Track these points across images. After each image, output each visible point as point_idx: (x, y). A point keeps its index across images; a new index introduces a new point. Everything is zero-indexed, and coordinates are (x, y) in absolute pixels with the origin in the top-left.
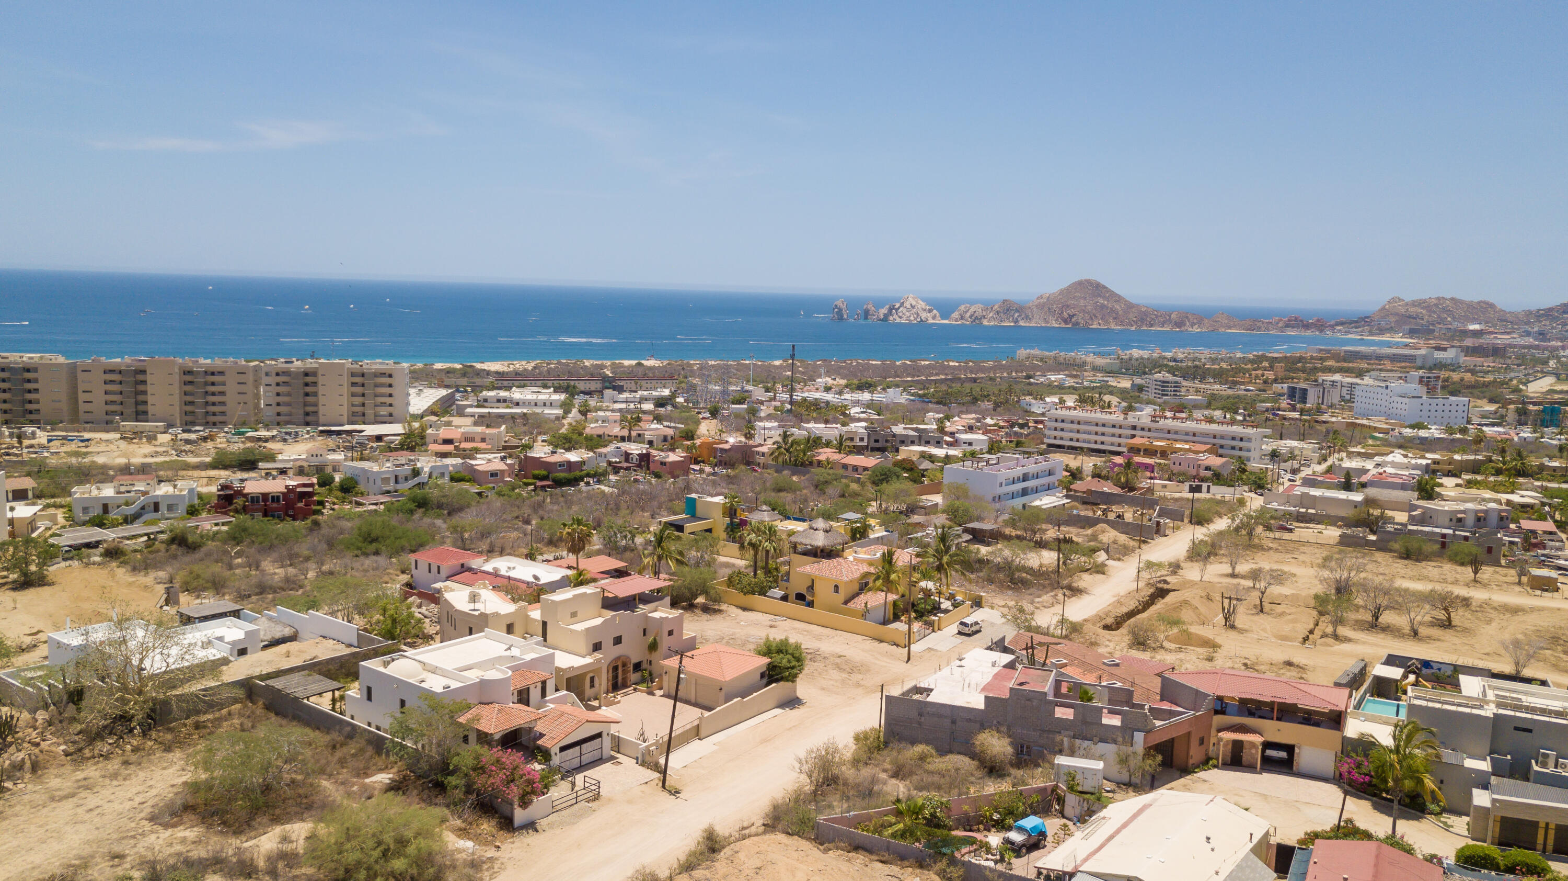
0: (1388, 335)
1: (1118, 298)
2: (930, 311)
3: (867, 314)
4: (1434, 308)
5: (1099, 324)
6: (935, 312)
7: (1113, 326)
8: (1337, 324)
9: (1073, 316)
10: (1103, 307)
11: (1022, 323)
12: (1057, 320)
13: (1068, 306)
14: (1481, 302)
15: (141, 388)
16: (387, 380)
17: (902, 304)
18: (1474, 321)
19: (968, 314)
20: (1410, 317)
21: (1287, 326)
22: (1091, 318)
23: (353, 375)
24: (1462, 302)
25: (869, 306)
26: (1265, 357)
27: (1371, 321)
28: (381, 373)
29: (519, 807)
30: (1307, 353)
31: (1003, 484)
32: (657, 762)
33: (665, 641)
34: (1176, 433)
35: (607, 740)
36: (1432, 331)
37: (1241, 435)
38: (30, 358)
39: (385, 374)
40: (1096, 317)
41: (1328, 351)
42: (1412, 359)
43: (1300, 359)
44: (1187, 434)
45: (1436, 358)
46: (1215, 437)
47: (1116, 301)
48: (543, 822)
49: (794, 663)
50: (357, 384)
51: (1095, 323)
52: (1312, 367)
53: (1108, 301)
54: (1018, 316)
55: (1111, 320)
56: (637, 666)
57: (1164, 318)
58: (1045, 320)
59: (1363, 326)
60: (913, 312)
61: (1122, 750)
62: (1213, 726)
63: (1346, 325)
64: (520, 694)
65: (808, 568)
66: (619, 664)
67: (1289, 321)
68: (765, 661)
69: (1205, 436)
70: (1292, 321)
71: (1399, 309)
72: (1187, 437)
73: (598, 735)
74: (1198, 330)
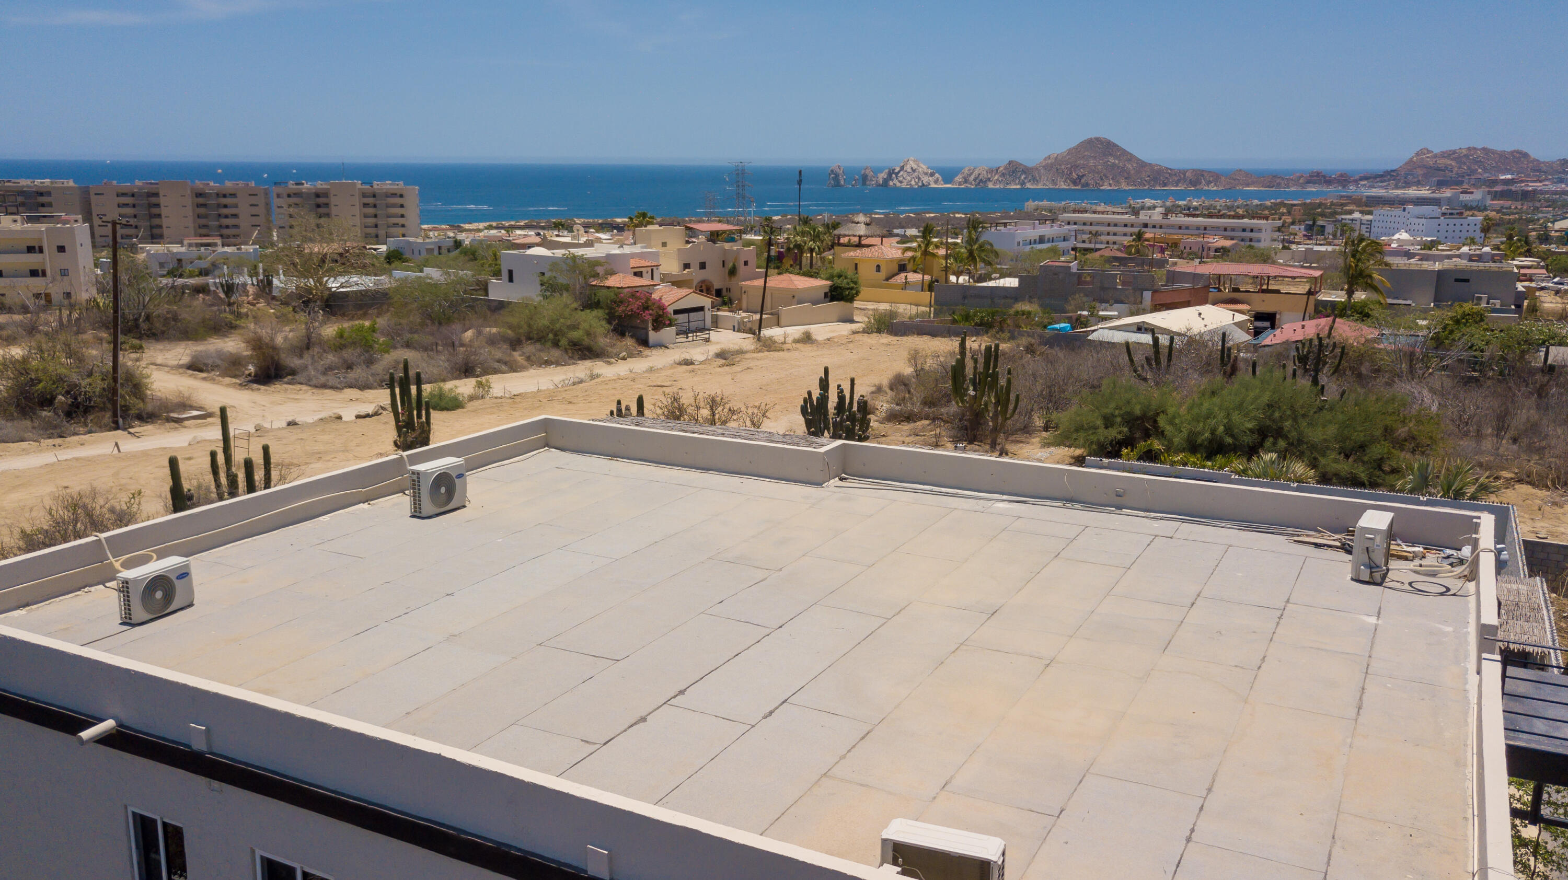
0: (1415, 188)
1: (1131, 158)
2: (932, 175)
3: (865, 178)
4: (1464, 159)
5: (1110, 185)
6: (937, 175)
7: (1124, 186)
8: (1362, 179)
9: (1084, 175)
10: (1114, 165)
11: (1029, 186)
12: (1064, 182)
13: (1077, 166)
14: (1514, 151)
15: (155, 211)
16: (398, 201)
17: (902, 168)
18: (1507, 171)
19: (973, 177)
20: (1439, 169)
21: (1308, 182)
22: (1102, 179)
23: (364, 195)
24: (1493, 152)
25: (867, 172)
26: (1282, 204)
27: (1398, 175)
28: (392, 194)
29: (653, 329)
30: (1326, 199)
31: (1021, 244)
32: (751, 329)
33: (742, 269)
34: (1187, 228)
35: (708, 314)
36: (1460, 183)
37: (1252, 226)
38: (42, 183)
39: (396, 194)
40: (1107, 177)
41: (1349, 197)
42: (1436, 202)
43: (1320, 205)
44: (1198, 228)
45: (1462, 201)
46: (1225, 230)
47: (1129, 160)
48: (671, 345)
49: (852, 285)
50: (368, 204)
51: (1106, 184)
52: (1332, 211)
53: (1119, 160)
54: (1025, 178)
55: (1122, 180)
56: (719, 293)
57: (1179, 176)
58: (1054, 182)
59: (1389, 180)
60: (914, 176)
61: (1133, 308)
62: (1210, 300)
63: (1371, 180)
64: (636, 274)
65: (852, 253)
66: (704, 288)
67: (1310, 176)
68: (828, 283)
69: (1216, 228)
70: (1313, 176)
71: (1427, 161)
72: (1197, 232)
73: (701, 309)
74: (1215, 188)
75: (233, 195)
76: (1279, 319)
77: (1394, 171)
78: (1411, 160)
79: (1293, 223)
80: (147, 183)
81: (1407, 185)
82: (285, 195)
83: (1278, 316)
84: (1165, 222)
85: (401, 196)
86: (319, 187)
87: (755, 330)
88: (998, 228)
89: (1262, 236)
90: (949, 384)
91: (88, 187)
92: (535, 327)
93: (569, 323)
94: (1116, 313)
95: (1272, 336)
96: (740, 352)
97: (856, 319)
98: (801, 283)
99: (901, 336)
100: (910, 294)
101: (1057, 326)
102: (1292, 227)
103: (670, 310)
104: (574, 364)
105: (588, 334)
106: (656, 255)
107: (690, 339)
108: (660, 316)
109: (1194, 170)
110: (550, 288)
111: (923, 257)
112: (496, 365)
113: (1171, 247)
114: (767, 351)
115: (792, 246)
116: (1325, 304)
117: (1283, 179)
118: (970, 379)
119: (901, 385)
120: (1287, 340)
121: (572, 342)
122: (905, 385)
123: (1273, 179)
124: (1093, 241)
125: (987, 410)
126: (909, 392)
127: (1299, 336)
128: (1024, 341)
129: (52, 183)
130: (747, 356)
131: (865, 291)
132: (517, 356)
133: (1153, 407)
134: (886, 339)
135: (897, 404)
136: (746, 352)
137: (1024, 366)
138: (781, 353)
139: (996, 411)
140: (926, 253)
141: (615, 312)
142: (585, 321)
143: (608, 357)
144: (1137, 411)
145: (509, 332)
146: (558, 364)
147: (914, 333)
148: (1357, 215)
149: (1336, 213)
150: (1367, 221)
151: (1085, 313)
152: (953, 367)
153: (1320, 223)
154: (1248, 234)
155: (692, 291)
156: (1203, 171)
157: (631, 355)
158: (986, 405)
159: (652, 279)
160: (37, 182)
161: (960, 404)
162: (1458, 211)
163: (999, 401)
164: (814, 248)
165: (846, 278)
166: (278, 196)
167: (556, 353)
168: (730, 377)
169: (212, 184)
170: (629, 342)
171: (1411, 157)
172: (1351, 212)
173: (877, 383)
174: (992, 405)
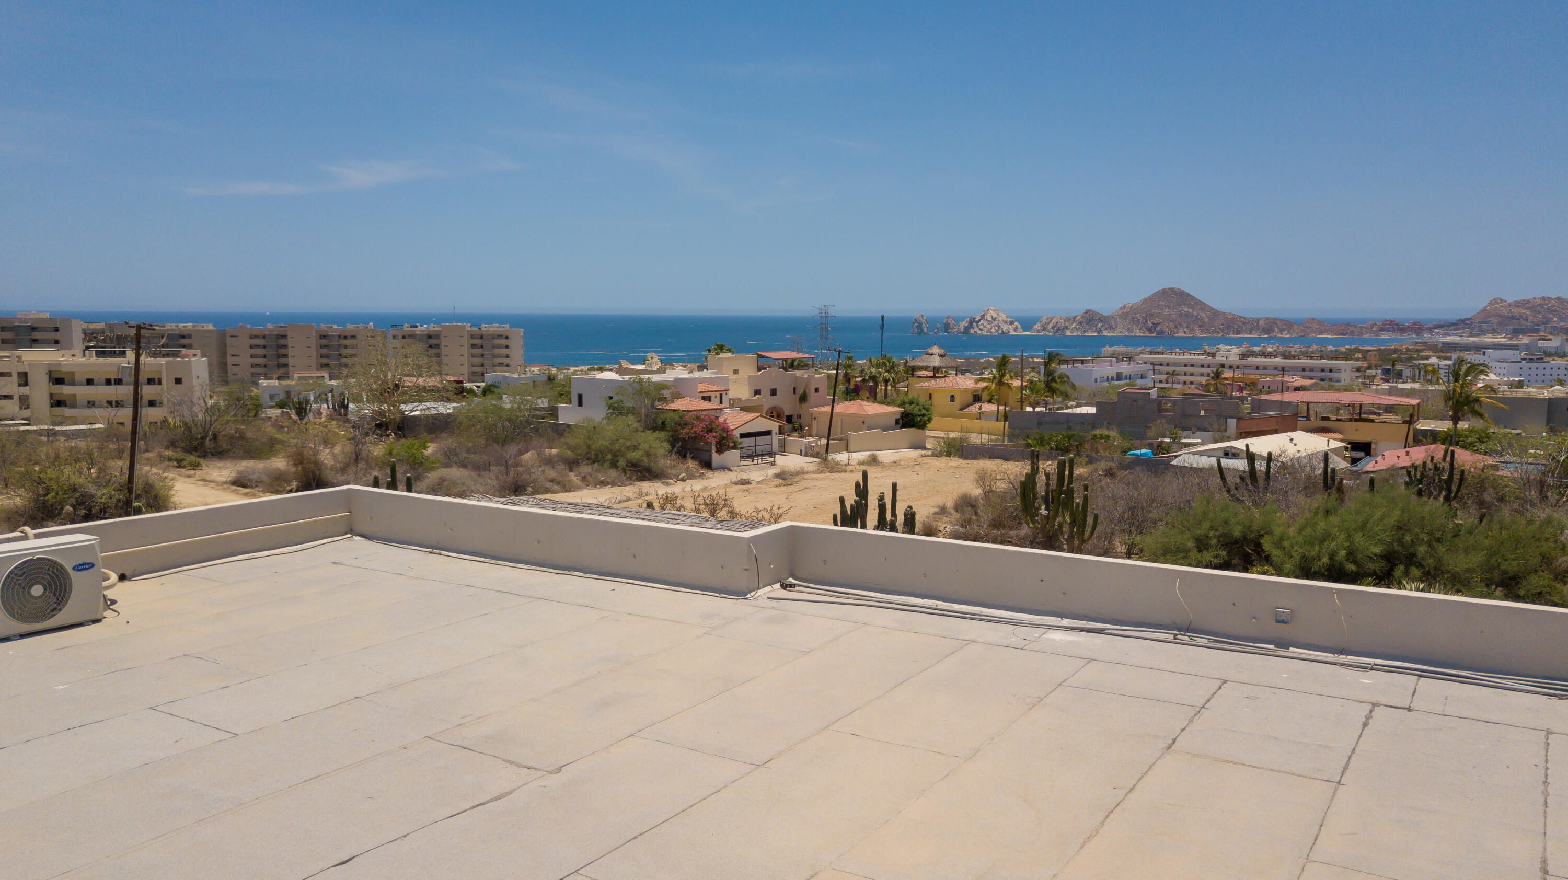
0: (1491, 335)
1: (1203, 307)
2: (1011, 323)
3: (947, 327)
4: (1538, 309)
5: (1185, 333)
6: (1016, 323)
7: (1198, 334)
8: (1436, 327)
9: (1159, 323)
10: (1187, 315)
11: (1105, 333)
12: (1140, 329)
13: (1152, 315)
15: (282, 351)
16: (503, 342)
17: (983, 317)
19: (1051, 325)
20: (1514, 318)
21: (1382, 330)
22: (1176, 327)
23: (473, 337)
25: (949, 320)
26: (1358, 350)
27: (1472, 323)
28: (498, 336)
29: (716, 452)
30: (1402, 346)
31: (1098, 380)
32: (818, 453)
33: (812, 396)
34: (1265, 368)
35: (776, 438)
36: (1537, 331)
37: (1331, 367)
38: (184, 327)
39: (502, 336)
40: (1181, 325)
41: (1423, 343)
42: (1515, 347)
43: (1395, 351)
44: (1276, 369)
45: (1540, 348)
46: (1304, 370)
47: (1202, 309)
48: (735, 468)
49: (924, 412)
50: (475, 345)
51: (1180, 331)
52: (1409, 357)
53: (1193, 309)
54: (1101, 326)
55: (1197, 328)
56: (789, 419)
57: (1252, 324)
58: (1129, 330)
59: (1464, 328)
60: (994, 324)
61: (1217, 436)
62: (1298, 427)
63: (1446, 328)
64: (704, 398)
65: (926, 384)
66: (775, 413)
67: (1383, 324)
68: (900, 409)
69: (1294, 369)
70: (1387, 324)
71: (1502, 311)
72: (1276, 372)
73: (768, 433)
74: (1288, 336)
75: (354, 337)
76: (1375, 449)
77: (1468, 319)
78: (1484, 310)
79: (1369, 368)
80: (278, 326)
81: (1482, 333)
82: (400, 337)
83: (1373, 446)
84: (1243, 362)
85: (507, 338)
86: (431, 329)
87: (822, 455)
88: (1075, 365)
89: (1342, 376)
90: (1018, 502)
91: (224, 330)
92: (593, 447)
93: (629, 444)
94: (1199, 441)
95: (1374, 462)
96: (802, 472)
97: (928, 446)
98: (871, 408)
99: (972, 459)
100: (985, 423)
101: (1138, 452)
102: (1368, 371)
103: (737, 433)
104: (631, 484)
105: (648, 455)
106: (726, 380)
107: (756, 462)
108: (724, 438)
109: (1267, 319)
110: (616, 409)
111: (998, 387)
112: (548, 485)
113: (1249, 386)
114: (829, 472)
115: (867, 378)
116: (1425, 433)
117: (1356, 327)
118: (1042, 497)
119: (967, 507)
120: (1393, 466)
121: (631, 463)
122: (973, 506)
123: (1345, 327)
124: (1170, 380)
125: (1062, 533)
126: (976, 514)
127: (1405, 462)
128: (1103, 465)
129: (194, 326)
130: (806, 476)
131: (936, 421)
132: (573, 477)
133: (1255, 527)
134: (955, 462)
135: (962, 526)
136: (807, 473)
137: (1102, 488)
138: (843, 474)
139: (1072, 531)
140: (1000, 383)
141: (679, 434)
142: (645, 442)
143: (668, 478)
144: (1237, 532)
145: (569, 453)
146: (613, 484)
147: (986, 457)
148: (1434, 360)
149: (1411, 359)
150: (1445, 365)
151: (1168, 440)
152: (1021, 483)
153: (1398, 367)
154: (1327, 374)
155: (759, 414)
156: (1276, 319)
157: (691, 477)
158: (1060, 526)
159: (721, 403)
160: (181, 325)
161: (1031, 525)
162: (1538, 357)
163: (1074, 521)
164: (889, 380)
165: (918, 405)
166: (394, 337)
167: (613, 473)
168: (784, 496)
169: (335, 327)
170: (692, 464)
171: (1484, 306)
172: (1427, 358)
173: (941, 503)
174: (1067, 526)
